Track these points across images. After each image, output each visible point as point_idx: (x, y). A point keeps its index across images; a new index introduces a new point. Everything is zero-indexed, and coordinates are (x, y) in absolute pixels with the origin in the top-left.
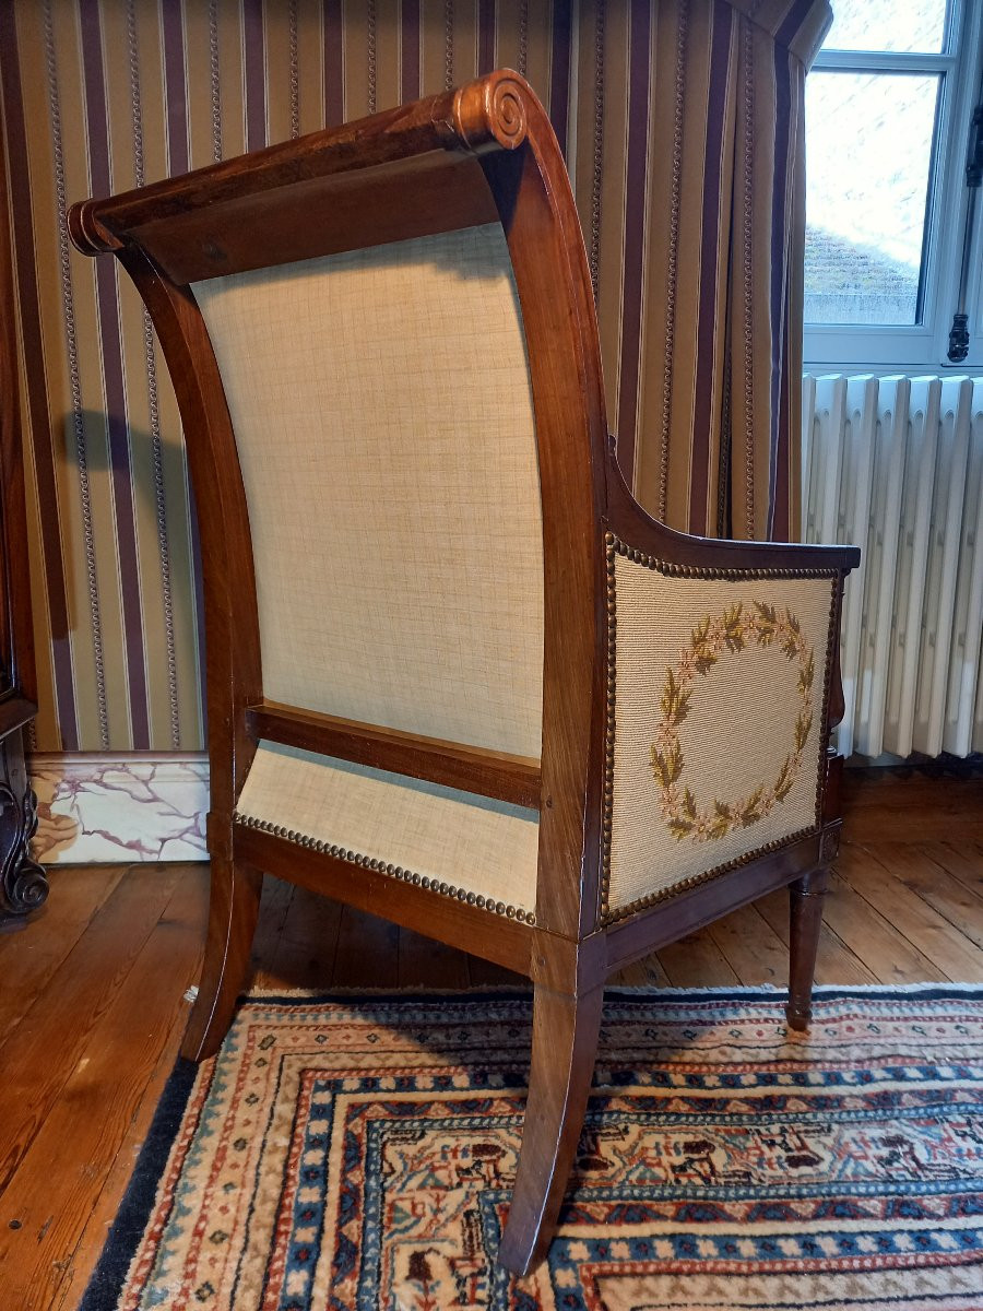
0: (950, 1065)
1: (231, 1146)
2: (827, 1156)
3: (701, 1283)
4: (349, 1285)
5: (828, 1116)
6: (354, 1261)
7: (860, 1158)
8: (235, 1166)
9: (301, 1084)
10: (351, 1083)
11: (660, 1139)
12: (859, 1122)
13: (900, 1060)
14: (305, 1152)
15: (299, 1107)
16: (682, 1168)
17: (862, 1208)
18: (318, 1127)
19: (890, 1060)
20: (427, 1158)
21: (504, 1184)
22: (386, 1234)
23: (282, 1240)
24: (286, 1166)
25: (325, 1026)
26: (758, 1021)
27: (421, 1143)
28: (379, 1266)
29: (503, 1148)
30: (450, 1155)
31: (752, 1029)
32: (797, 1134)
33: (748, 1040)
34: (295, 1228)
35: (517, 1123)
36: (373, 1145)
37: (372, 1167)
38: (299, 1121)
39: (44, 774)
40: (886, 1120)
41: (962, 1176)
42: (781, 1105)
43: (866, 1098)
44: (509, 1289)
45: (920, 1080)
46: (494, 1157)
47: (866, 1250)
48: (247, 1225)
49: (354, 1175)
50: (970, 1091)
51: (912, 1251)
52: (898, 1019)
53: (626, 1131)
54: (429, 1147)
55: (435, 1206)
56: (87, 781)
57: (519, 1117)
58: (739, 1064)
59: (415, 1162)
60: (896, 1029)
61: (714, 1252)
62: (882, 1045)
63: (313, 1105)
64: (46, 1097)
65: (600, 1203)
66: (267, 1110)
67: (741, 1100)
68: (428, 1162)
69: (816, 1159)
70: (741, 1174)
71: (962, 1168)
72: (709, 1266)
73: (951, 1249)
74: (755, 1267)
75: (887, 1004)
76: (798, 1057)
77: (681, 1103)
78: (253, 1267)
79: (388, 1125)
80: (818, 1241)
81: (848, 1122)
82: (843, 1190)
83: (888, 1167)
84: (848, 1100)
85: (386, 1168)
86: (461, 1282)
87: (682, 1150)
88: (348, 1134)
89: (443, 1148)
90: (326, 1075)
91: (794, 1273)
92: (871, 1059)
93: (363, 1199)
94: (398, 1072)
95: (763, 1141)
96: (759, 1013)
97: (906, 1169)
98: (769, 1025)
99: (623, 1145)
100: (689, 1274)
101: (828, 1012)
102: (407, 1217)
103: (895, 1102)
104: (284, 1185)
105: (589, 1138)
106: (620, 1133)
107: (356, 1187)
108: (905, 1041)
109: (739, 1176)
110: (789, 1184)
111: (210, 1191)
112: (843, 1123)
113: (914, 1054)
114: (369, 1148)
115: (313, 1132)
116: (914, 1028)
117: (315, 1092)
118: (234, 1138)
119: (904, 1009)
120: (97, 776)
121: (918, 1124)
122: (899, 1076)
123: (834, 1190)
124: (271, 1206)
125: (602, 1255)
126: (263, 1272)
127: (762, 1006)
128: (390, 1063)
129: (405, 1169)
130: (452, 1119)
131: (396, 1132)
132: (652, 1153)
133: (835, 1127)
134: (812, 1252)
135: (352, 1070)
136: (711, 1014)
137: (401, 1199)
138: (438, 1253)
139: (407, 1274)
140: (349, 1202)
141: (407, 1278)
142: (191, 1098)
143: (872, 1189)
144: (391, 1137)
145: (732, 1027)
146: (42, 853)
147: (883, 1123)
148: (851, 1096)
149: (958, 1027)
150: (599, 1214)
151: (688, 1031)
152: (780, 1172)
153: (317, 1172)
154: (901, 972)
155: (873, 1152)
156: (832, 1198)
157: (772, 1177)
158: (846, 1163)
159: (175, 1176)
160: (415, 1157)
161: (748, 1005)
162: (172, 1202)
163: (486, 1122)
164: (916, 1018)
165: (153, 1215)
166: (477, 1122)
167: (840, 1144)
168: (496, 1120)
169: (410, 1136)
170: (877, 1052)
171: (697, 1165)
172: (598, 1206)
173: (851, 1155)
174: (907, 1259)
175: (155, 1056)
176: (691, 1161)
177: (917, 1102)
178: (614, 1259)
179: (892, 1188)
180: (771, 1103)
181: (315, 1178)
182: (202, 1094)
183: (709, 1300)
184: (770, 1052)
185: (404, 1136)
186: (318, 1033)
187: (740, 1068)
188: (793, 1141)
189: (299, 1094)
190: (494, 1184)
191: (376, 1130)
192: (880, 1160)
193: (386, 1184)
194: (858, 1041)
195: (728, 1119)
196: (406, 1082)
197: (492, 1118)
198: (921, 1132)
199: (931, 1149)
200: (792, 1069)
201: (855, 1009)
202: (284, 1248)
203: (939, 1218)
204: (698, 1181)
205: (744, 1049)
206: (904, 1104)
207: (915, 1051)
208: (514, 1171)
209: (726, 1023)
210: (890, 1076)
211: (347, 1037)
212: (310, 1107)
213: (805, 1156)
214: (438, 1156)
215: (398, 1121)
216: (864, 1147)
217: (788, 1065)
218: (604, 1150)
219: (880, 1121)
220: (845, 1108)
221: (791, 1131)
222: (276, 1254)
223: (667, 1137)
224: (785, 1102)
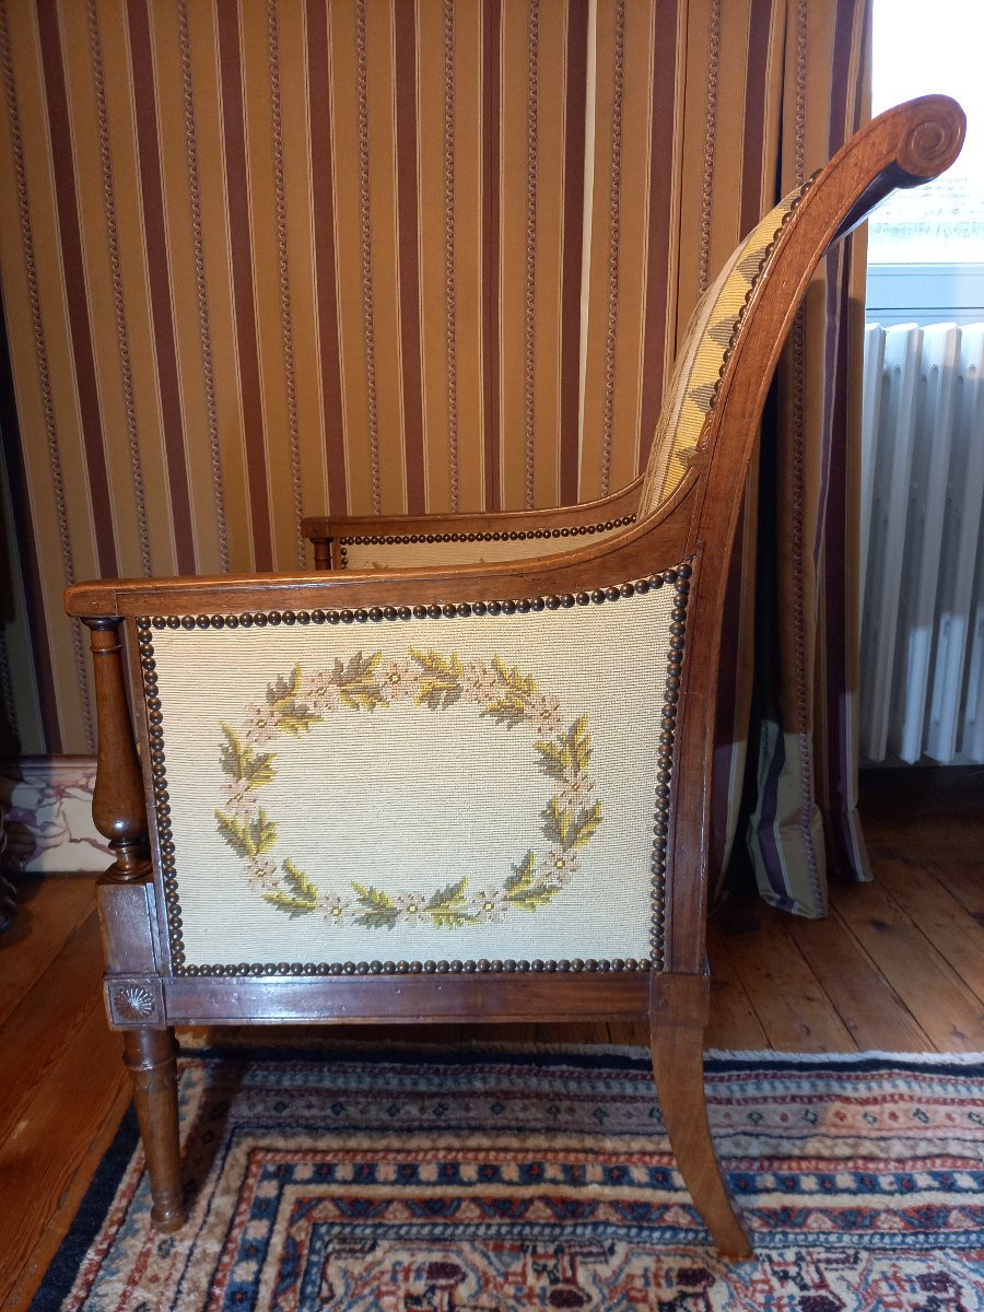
1: (155, 1251)
2: (851, 1301)
5: (855, 1239)
7: (892, 1305)
8: (155, 1279)
9: (248, 1168)
10: (304, 1171)
11: (648, 1262)
12: (894, 1250)
13: (949, 1162)
14: (237, 1264)
15: (240, 1200)
18: (257, 1230)
19: (938, 1162)
20: (375, 1278)
24: (213, 1282)
25: (287, 1091)
26: (783, 1099)
27: (369, 1258)
29: (464, 1269)
30: (400, 1277)
31: (776, 1111)
32: (816, 1263)
33: (770, 1127)
35: (486, 1234)
36: (315, 1258)
37: (309, 1289)
38: (238, 1220)
39: (24, 779)
40: (927, 1250)
42: (800, 1220)
43: (904, 1214)
45: (974, 1192)
46: (452, 1281)
49: (286, 1300)
52: (953, 1101)
53: (612, 1250)
54: (379, 1264)
56: (73, 786)
57: (489, 1226)
58: (756, 1159)
59: (360, 1283)
60: (949, 1117)
62: (929, 1140)
63: (257, 1198)
66: (205, 1202)
67: (754, 1211)
68: (375, 1284)
69: (837, 1303)
75: (940, 1080)
76: (826, 1153)
77: (681, 1212)
79: (336, 1230)
81: (879, 1249)
84: (883, 1216)
85: (325, 1293)
87: (675, 1280)
88: (290, 1241)
89: (394, 1265)
90: (278, 1157)
92: (915, 1158)
94: (359, 1158)
95: (775, 1273)
96: (786, 1088)
98: (796, 1106)
99: (605, 1271)
101: (869, 1089)
103: (940, 1221)
105: (567, 1258)
106: (604, 1254)
108: (959, 1133)
112: (874, 1250)
113: (968, 1153)
114: (309, 1262)
115: (250, 1236)
116: (970, 1116)
117: (261, 1181)
118: (160, 1241)
119: (960, 1088)
121: (968, 1258)
122: (948, 1185)
127: (790, 1077)
128: (352, 1143)
129: (346, 1293)
130: (411, 1225)
131: (344, 1241)
132: (639, 1283)
133: (864, 1255)
135: (307, 1151)
136: (729, 1088)
142: (122, 1187)
144: (338, 1247)
145: (752, 1108)
147: (924, 1253)
148: (888, 1211)
153: (245, 1293)
155: (907, 1297)
159: (82, 1294)
160: (361, 1277)
161: (774, 1076)
163: (449, 1231)
164: (974, 1102)
166: (438, 1231)
167: (867, 1283)
168: (461, 1228)
169: (358, 1247)
170: (922, 1149)
171: (690, 1304)
173: (879, 1299)
175: (101, 1119)
176: (683, 1296)
177: (969, 1224)
180: (789, 1216)
181: (241, 1301)
182: (135, 1181)
184: (794, 1145)
185: (352, 1246)
186: (279, 1099)
187: (756, 1165)
188: (810, 1276)
189: (243, 1183)
191: (321, 1238)
194: (901, 1133)
196: (366, 1171)
197: (456, 1226)
198: (972, 1270)
200: (817, 1168)
201: (902, 1087)
205: (763, 1138)
206: (952, 1227)
207: (969, 1148)
208: (472, 1303)
209: (746, 1101)
210: (936, 1184)
211: (310, 1107)
212: (252, 1201)
213: (822, 1298)
214: (387, 1277)
215: (349, 1224)
216: (898, 1288)
217: (814, 1163)
218: (583, 1277)
219: (921, 1249)
220: (879, 1228)
221: (808, 1258)
223: (659, 1261)
224: (806, 1217)
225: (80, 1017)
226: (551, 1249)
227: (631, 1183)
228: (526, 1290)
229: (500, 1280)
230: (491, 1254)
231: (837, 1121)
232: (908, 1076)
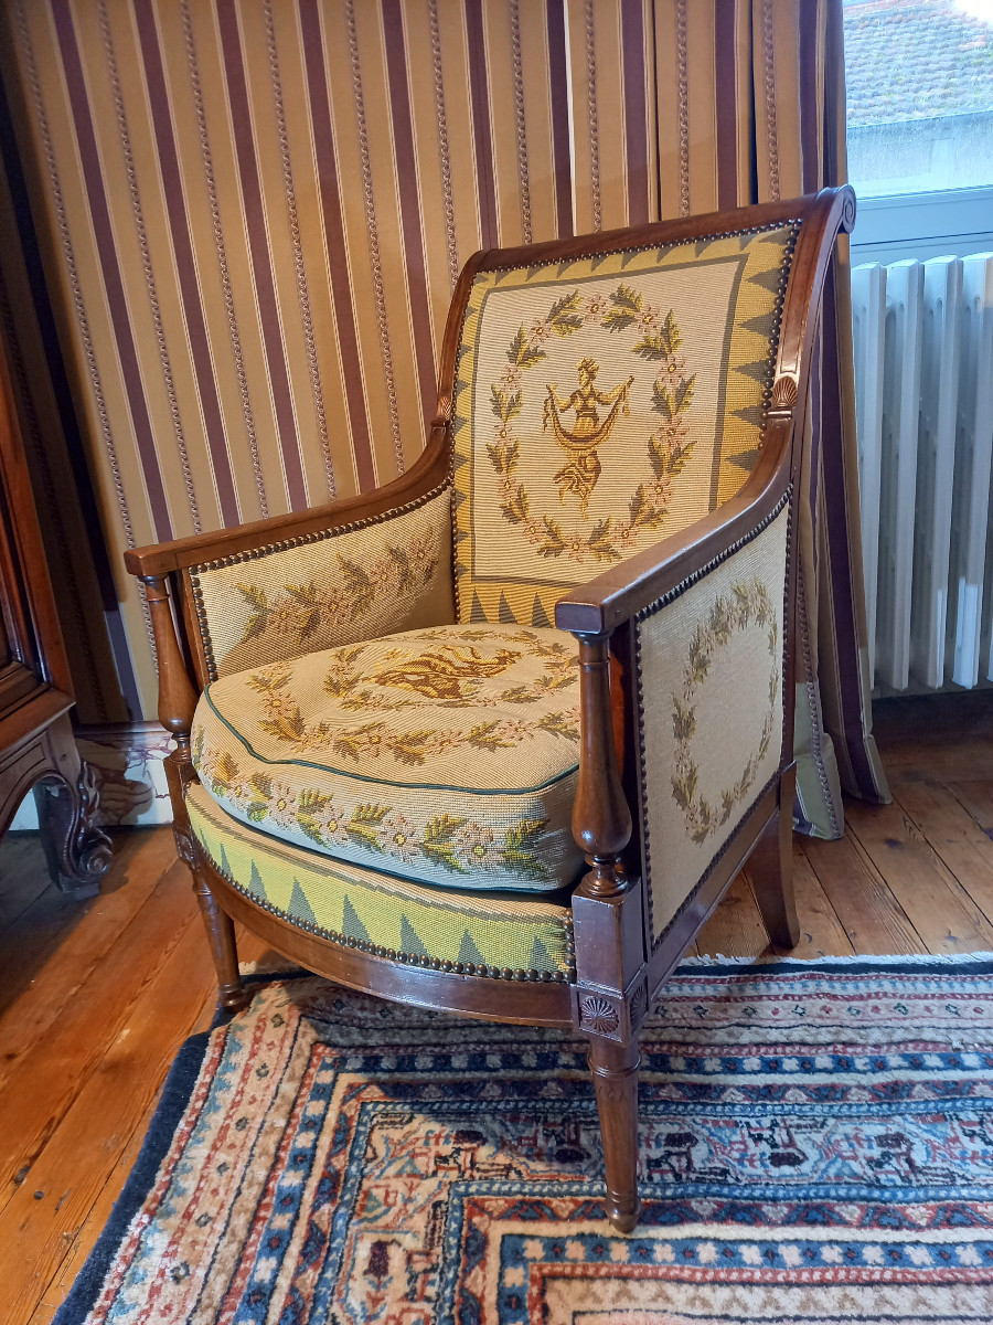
0: (977, 1052)
1: (233, 1125)
2: (813, 1154)
3: (651, 1288)
4: (311, 1275)
5: (826, 1109)
6: (321, 1250)
7: (849, 1158)
8: (232, 1146)
9: (310, 1060)
10: (355, 1062)
11: (644, 1129)
12: (859, 1117)
13: (921, 1045)
14: (298, 1134)
15: (302, 1085)
16: (658, 1163)
17: (838, 1214)
18: (314, 1108)
19: (911, 1045)
20: (411, 1143)
21: (477, 1175)
22: (353, 1221)
23: (259, 1226)
24: (279, 1148)
26: (777, 997)
27: (407, 1128)
28: (342, 1257)
29: (485, 1135)
30: (432, 1141)
31: (768, 1007)
32: (787, 1128)
33: (761, 1019)
34: (274, 1215)
35: (505, 1108)
36: (362, 1129)
37: (357, 1152)
38: (299, 1101)
39: (115, 744)
40: (888, 1116)
41: (960, 1182)
42: (779, 1094)
43: (873, 1089)
44: (456, 1288)
45: (939, 1069)
47: (829, 1261)
48: (230, 1209)
49: (337, 1160)
51: (879, 1265)
52: (933, 996)
54: (415, 1132)
55: (406, 1196)
56: (155, 747)
57: (508, 1102)
58: (745, 1046)
59: (398, 1147)
60: (927, 1009)
61: (671, 1257)
62: (906, 1029)
63: (316, 1084)
64: (85, 1069)
65: (568, 1198)
66: (273, 1088)
67: (738, 1088)
68: (411, 1147)
69: (801, 1157)
70: (718, 1171)
71: (961, 1173)
72: (661, 1272)
73: (924, 1265)
74: (710, 1276)
75: (924, 979)
76: (809, 1039)
77: (674, 1088)
78: (230, 1251)
79: (381, 1107)
80: (782, 1250)
81: (846, 1116)
82: (821, 1193)
83: (878, 1169)
84: (854, 1091)
85: (370, 1154)
86: (413, 1278)
87: (663, 1143)
88: (342, 1117)
89: (428, 1133)
90: (334, 1052)
91: (749, 1284)
92: (890, 1044)
93: (342, 1185)
94: (401, 1051)
95: (751, 1135)
96: (780, 988)
97: (898, 1172)
98: (786, 1003)
100: (639, 1279)
101: (857, 988)
102: (379, 1205)
103: (904, 1094)
104: (273, 1168)
105: (573, 1126)
107: (338, 1173)
108: (935, 1022)
109: (716, 1174)
110: (767, 1184)
111: (205, 1172)
112: (841, 1117)
113: (940, 1038)
114: (358, 1133)
115: (310, 1113)
116: (947, 1008)
117: (320, 1070)
118: (237, 1117)
119: (942, 984)
120: (163, 744)
121: (924, 1121)
122: (916, 1064)
123: (812, 1194)
124: (256, 1190)
125: (557, 1254)
126: (237, 1257)
127: (787, 979)
128: (397, 1040)
129: (387, 1155)
131: (387, 1115)
133: (831, 1122)
134: (772, 1263)
135: (359, 1047)
136: (729, 988)
137: (377, 1187)
138: (400, 1245)
139: (366, 1267)
140: (328, 1184)
141: (365, 1273)
143: (854, 1192)
144: (381, 1120)
145: (748, 1004)
147: (886, 1118)
148: (859, 1086)
150: (563, 1211)
151: (699, 1009)
152: (760, 1171)
153: (305, 1156)
154: (954, 939)
155: (863, 1152)
156: (809, 1202)
157: (750, 1176)
158: (833, 1162)
159: (177, 1156)
160: (400, 1142)
161: (771, 978)
163: (474, 1106)
164: (954, 996)
165: (151, 1194)
166: (465, 1106)
167: (830, 1143)
168: (484, 1104)
169: (398, 1120)
170: (899, 1035)
171: (673, 1160)
172: (564, 1201)
173: (839, 1155)
174: (872, 1273)
175: (188, 1027)
176: (669, 1154)
177: (930, 1095)
178: (567, 1259)
179: (876, 1194)
180: (770, 1092)
181: (302, 1161)
183: (654, 1306)
184: (781, 1034)
185: (393, 1119)
186: (337, 996)
187: (746, 1050)
188: (781, 1137)
189: (306, 1072)
190: (467, 1175)
191: (368, 1113)
192: (870, 1161)
193: (366, 1171)
194: (881, 1023)
195: (719, 1109)
196: (407, 1061)
197: (481, 1102)
198: (925, 1131)
199: (932, 1150)
200: (799, 1052)
201: (887, 986)
202: (259, 1234)
203: (919, 1228)
204: (670, 1177)
205: (754, 1028)
206: (914, 1097)
207: (942, 1035)
208: (490, 1161)
209: (743, 999)
210: (906, 1064)
211: (363, 1009)
212: (312, 1087)
213: (789, 1154)
214: (421, 1142)
215: (390, 1103)
216: (856, 1146)
217: (797, 1048)
218: (584, 1139)
219: (883, 1116)
220: (848, 1100)
221: (782, 1125)
222: (251, 1240)
223: (651, 1127)
224: (785, 1092)
225: (171, 944)
226: (559, 1119)
228: (536, 1151)
229: (515, 1143)
230: (508, 1123)
231: (823, 1013)
232: (893, 977)
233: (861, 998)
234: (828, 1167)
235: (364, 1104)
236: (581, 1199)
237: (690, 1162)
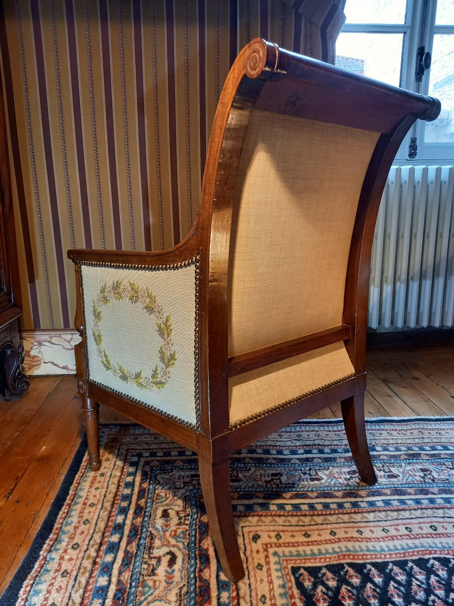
0: (381, 446)
2: (325, 478)
3: (270, 518)
4: (139, 520)
5: (329, 464)
6: (142, 512)
7: (338, 478)
8: (100, 482)
9: (127, 454)
10: (146, 454)
11: (263, 472)
12: (341, 466)
14: (127, 477)
15: (125, 462)
16: (269, 482)
17: (335, 495)
18: (132, 469)
21: (200, 487)
22: (154, 504)
23: (115, 506)
24: (119, 482)
25: (138, 434)
26: (309, 431)
27: (171, 474)
28: (151, 513)
30: (181, 478)
31: (306, 434)
32: (315, 470)
33: (304, 438)
34: (121, 501)
36: (152, 475)
37: (151, 482)
38: (125, 467)
39: (27, 339)
44: (197, 520)
46: (198, 479)
47: (333, 508)
48: (103, 501)
49: (144, 485)
50: (386, 455)
51: (350, 508)
53: (250, 469)
54: (174, 475)
55: (174, 495)
56: (45, 341)
58: (298, 446)
61: (276, 509)
63: (131, 462)
64: (29, 460)
65: (236, 493)
66: (113, 463)
67: (296, 459)
68: (173, 480)
69: (321, 478)
70: (291, 483)
72: (273, 513)
73: (365, 507)
74: (290, 514)
76: (322, 444)
77: (273, 460)
78: (105, 514)
79: (159, 468)
80: (316, 505)
81: (336, 466)
82: (329, 489)
84: (338, 459)
85: (157, 483)
86: (180, 518)
87: (270, 476)
88: (144, 471)
89: (179, 475)
90: (137, 451)
91: (305, 515)
93: (147, 492)
94: (165, 450)
95: (302, 473)
96: (310, 428)
97: (355, 482)
98: (312, 433)
99: (248, 474)
100: (265, 516)
102: (163, 498)
104: (118, 488)
105: (235, 472)
106: (247, 470)
107: (145, 489)
110: (309, 487)
111: (90, 490)
112: (334, 466)
114: (150, 476)
115: (130, 471)
116: (370, 433)
117: (132, 457)
118: (100, 473)
120: (49, 340)
123: (325, 489)
124: (112, 495)
126: (108, 516)
127: (311, 426)
128: (162, 447)
130: (184, 466)
131: (162, 470)
132: (259, 477)
133: (331, 468)
134: (312, 509)
135: (147, 449)
136: (290, 428)
137: (161, 492)
138: (173, 509)
139: (161, 516)
140: (142, 493)
141: (161, 517)
142: (84, 459)
143: (340, 489)
144: (160, 472)
146: (27, 371)
148: (340, 457)
149: (388, 433)
150: (235, 497)
151: (280, 435)
152: (306, 483)
153: (131, 484)
154: (371, 413)
155: (344, 476)
156: (324, 491)
157: (303, 485)
159: (77, 485)
160: (168, 479)
161: (306, 425)
162: (76, 494)
164: (372, 430)
165: (68, 498)
166: (193, 467)
167: (331, 474)
169: (167, 472)
171: (275, 481)
173: (334, 477)
174: (347, 511)
175: (72, 444)
176: (273, 479)
178: (238, 511)
179: (348, 488)
180: (308, 460)
181: (129, 486)
183: (271, 524)
184: (311, 442)
185: (165, 471)
186: (135, 437)
188: (313, 472)
189: (126, 458)
190: (197, 487)
191: (154, 470)
192: (346, 479)
193: (156, 488)
195: (290, 465)
196: (167, 453)
200: (318, 448)
202: (116, 508)
203: (363, 497)
204: (275, 486)
205: (301, 441)
209: (296, 432)
211: (146, 438)
212: (129, 462)
213: (316, 478)
214: (177, 478)
215: (163, 466)
216: (340, 475)
217: (317, 446)
218: (240, 475)
219: (349, 466)
220: (336, 461)
221: (313, 469)
222: (113, 510)
223: (265, 471)
224: (313, 459)
227: (257, 453)
231: (326, 436)
233: (339, 431)
234: (331, 481)
235: (152, 467)
236: (241, 493)
237: (280, 481)
